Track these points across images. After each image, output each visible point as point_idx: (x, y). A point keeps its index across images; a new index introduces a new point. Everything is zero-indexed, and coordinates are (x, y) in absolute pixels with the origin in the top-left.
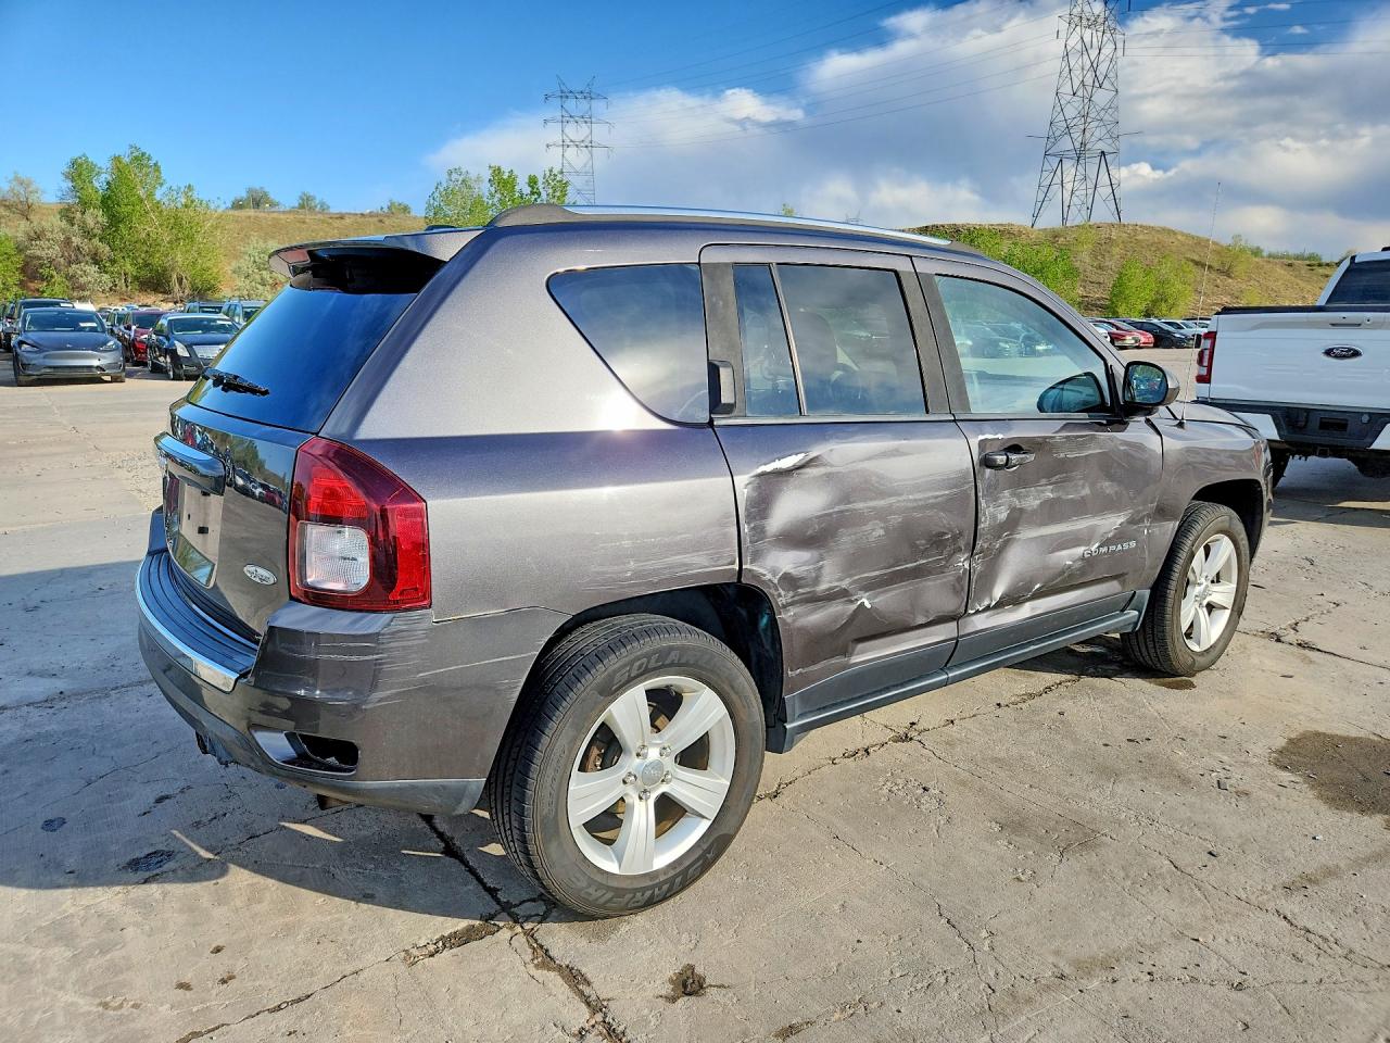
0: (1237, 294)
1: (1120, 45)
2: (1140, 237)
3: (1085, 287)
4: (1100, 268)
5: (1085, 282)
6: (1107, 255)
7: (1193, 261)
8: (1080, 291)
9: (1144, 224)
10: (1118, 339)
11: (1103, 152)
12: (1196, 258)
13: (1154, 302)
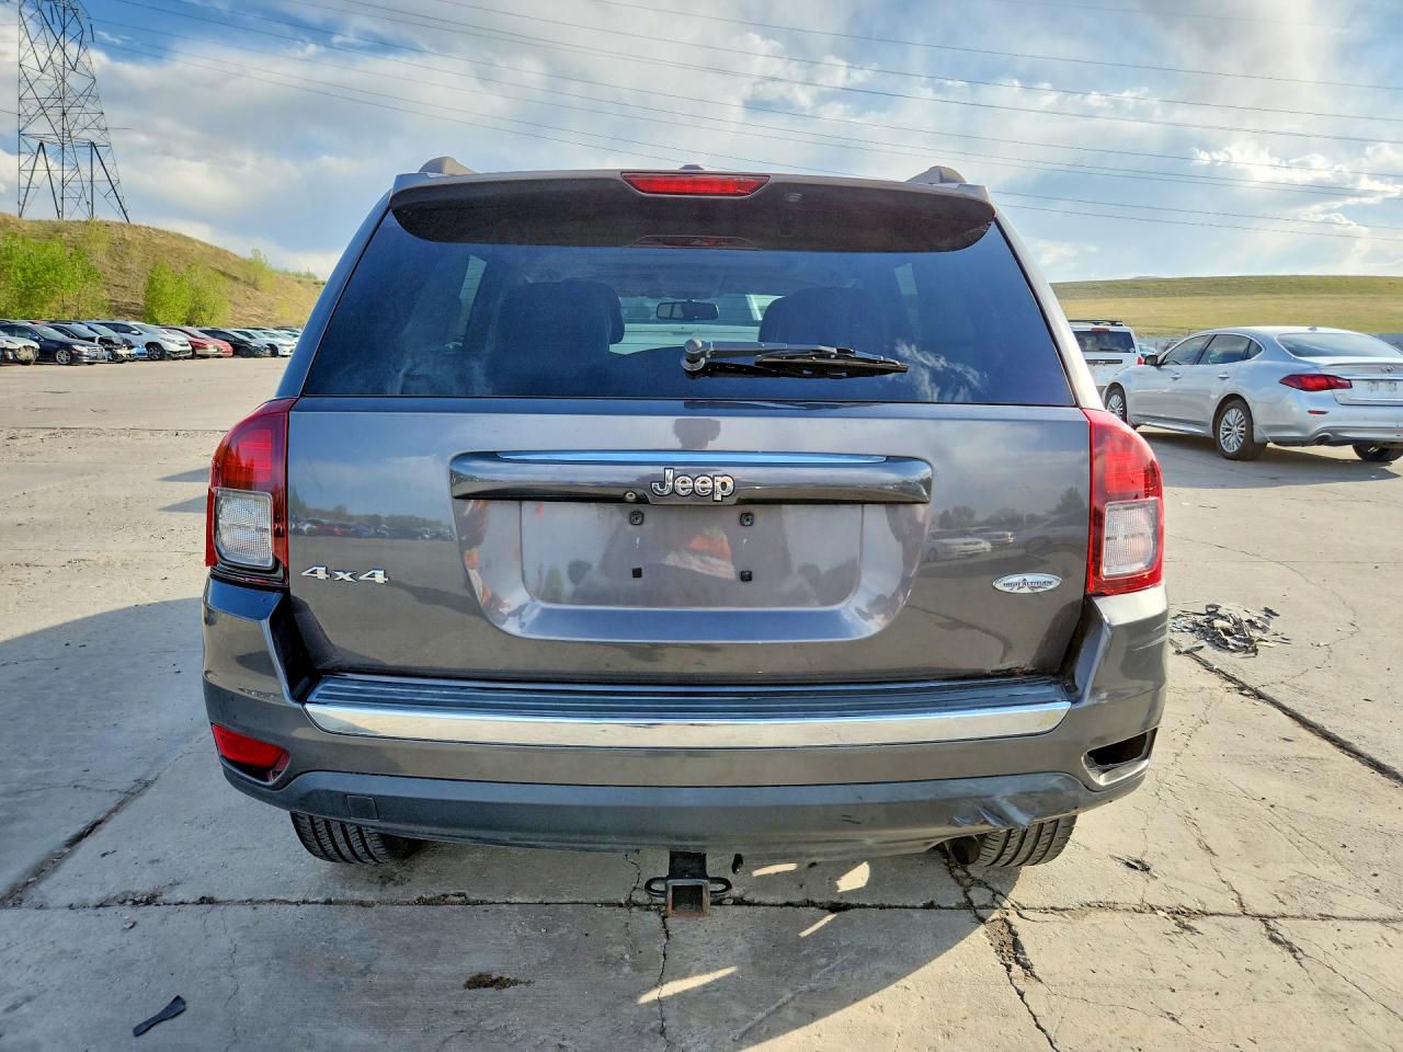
0: (269, 306)
1: (87, 28)
2: (157, 241)
3: (108, 290)
4: (121, 270)
5: (108, 286)
6: (126, 257)
7: (219, 271)
8: (105, 295)
9: (157, 227)
10: (198, 348)
11: (93, 144)
12: (221, 269)
13: (192, 311)
